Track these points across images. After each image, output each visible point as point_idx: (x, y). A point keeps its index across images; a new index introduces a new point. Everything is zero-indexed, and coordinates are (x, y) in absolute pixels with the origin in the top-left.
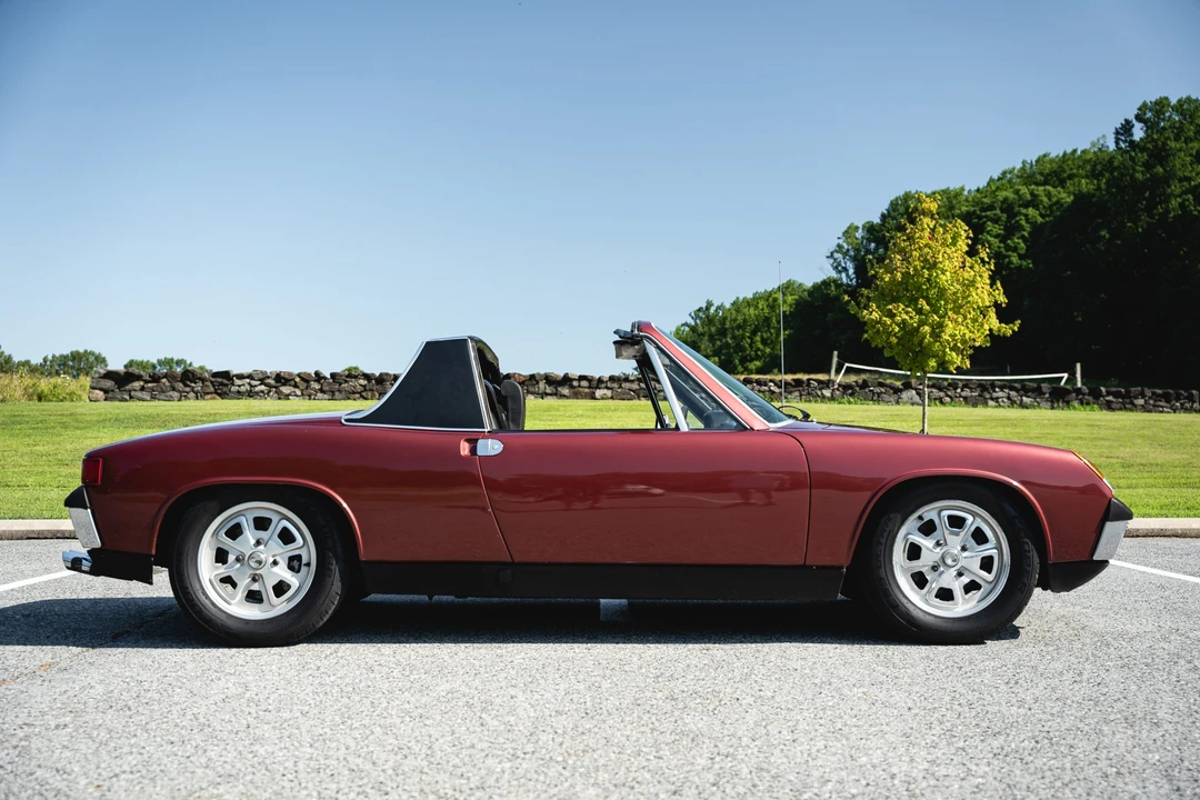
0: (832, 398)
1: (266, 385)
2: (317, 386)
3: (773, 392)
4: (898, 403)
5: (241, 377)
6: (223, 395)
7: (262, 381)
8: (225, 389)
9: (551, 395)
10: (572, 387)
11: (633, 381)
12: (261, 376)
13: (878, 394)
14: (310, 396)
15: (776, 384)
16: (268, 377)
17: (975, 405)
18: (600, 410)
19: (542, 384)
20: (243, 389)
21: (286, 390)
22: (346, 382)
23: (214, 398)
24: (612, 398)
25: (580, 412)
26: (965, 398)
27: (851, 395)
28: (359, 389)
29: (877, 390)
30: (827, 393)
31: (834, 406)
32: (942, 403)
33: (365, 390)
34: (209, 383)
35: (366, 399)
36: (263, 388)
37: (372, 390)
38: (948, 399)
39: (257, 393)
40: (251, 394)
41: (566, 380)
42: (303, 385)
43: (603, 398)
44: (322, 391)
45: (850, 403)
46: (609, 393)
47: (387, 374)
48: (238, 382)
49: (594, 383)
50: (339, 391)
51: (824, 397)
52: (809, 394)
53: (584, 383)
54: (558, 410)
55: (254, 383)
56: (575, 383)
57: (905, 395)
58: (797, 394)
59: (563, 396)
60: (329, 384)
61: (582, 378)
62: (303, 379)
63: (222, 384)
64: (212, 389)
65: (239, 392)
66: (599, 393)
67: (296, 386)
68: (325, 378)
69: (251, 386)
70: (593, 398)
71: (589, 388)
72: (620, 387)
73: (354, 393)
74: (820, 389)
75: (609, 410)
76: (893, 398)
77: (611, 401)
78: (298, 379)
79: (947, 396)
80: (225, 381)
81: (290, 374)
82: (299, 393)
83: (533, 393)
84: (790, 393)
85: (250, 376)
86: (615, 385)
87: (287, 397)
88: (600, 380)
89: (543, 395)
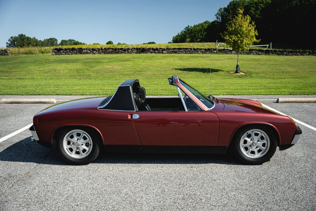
0: (216, 53)
1: (90, 51)
2: (101, 51)
3: (203, 52)
4: (231, 54)
5: (84, 49)
6: (81, 53)
7: (89, 50)
8: (81, 52)
9: (153, 52)
10: (158, 51)
11: (172, 49)
12: (89, 49)
13: (227, 52)
14: (100, 53)
15: (204, 50)
16: (91, 49)
17: (248, 54)
18: (164, 57)
19: (151, 50)
20: (85, 52)
21: (94, 52)
22: (108, 50)
23: (79, 54)
24: (167, 53)
25: (160, 58)
26: (246, 53)
27: (221, 52)
28: (111, 51)
29: (227, 51)
30: (215, 52)
31: (217, 55)
32: (241, 54)
33: (112, 52)
34: (77, 51)
35: (112, 54)
36: (89, 51)
37: (113, 52)
38: (242, 53)
39: (88, 53)
40: (87, 53)
41: (157, 49)
42: (98, 51)
43: (165, 53)
44: (102, 52)
45: (220, 54)
46: (166, 52)
47: (117, 48)
48: (84, 50)
49: (163, 50)
50: (106, 52)
51: (214, 52)
52: (211, 52)
53: (161, 50)
54: (155, 57)
55: (87, 50)
56: (159, 50)
57: (233, 52)
58: (208, 52)
59: (156, 53)
60: (104, 51)
61: (160, 49)
62: (98, 49)
63: (80, 51)
64: (78, 52)
65: (84, 53)
66: (164, 52)
67: (97, 51)
68: (103, 49)
69: (87, 51)
70: (163, 53)
71: (162, 51)
72: (169, 51)
73: (109, 52)
74: (214, 51)
75: (166, 57)
76: (230, 53)
77: (167, 54)
78: (97, 49)
79: (242, 52)
80: (81, 50)
81: (95, 48)
82: (97, 53)
83: (149, 52)
84: (207, 52)
85: (87, 49)
86: (168, 50)
87: (95, 54)
88: (164, 49)
89: (151, 53)
